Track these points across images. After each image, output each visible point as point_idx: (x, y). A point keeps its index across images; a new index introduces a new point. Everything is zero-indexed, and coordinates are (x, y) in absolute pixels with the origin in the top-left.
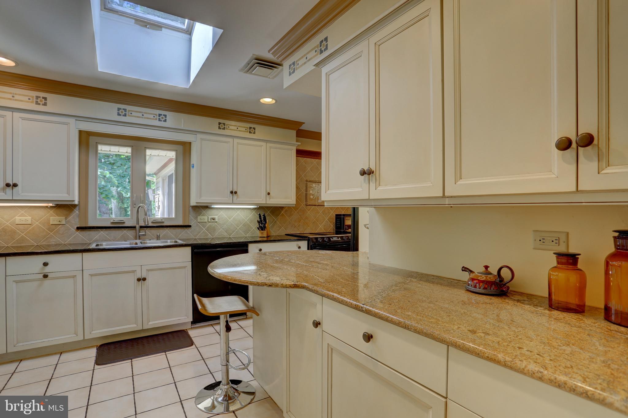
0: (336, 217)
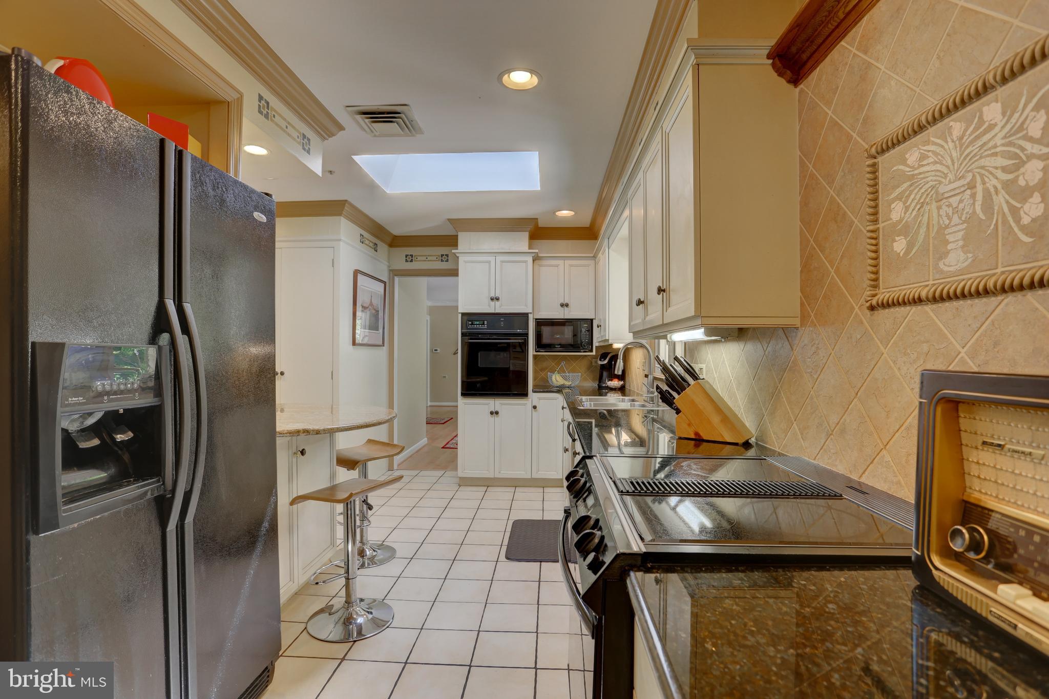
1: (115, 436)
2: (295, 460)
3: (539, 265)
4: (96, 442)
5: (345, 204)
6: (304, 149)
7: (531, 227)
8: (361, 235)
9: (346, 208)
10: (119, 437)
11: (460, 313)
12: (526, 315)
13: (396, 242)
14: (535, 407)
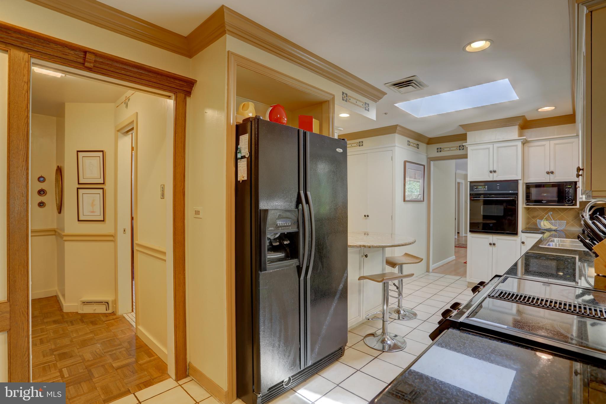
1: (284, 242)
2: (362, 259)
3: (528, 146)
4: (278, 244)
5: (397, 127)
6: (366, 110)
7: (520, 122)
8: (408, 141)
9: (398, 129)
10: (285, 243)
11: (469, 181)
12: (516, 182)
13: (430, 141)
14: (523, 243)
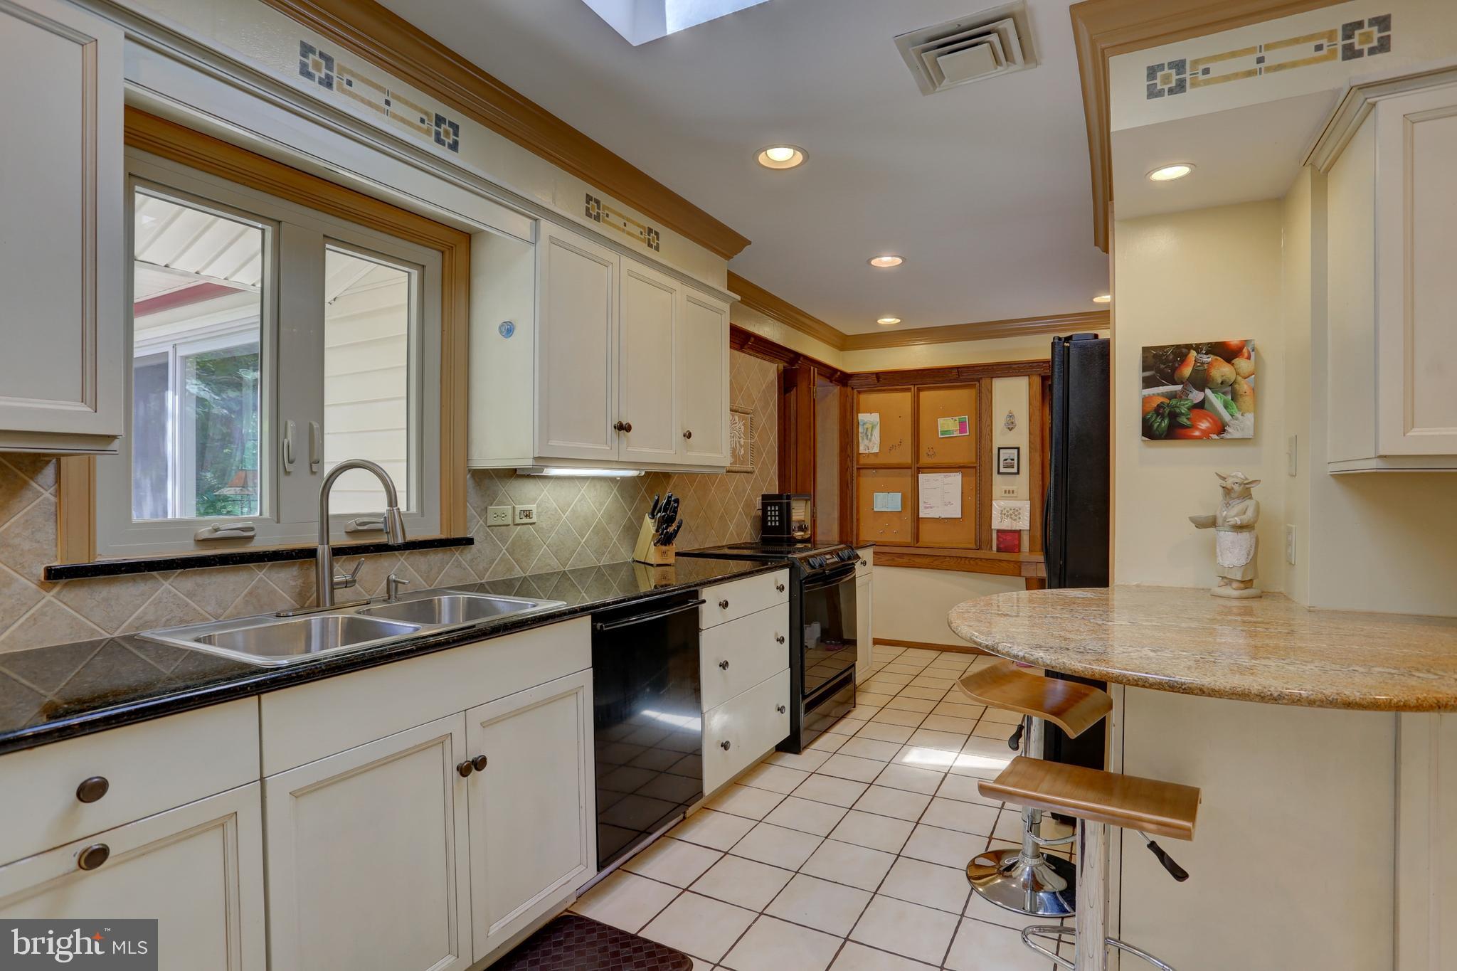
0: (762, 503)
